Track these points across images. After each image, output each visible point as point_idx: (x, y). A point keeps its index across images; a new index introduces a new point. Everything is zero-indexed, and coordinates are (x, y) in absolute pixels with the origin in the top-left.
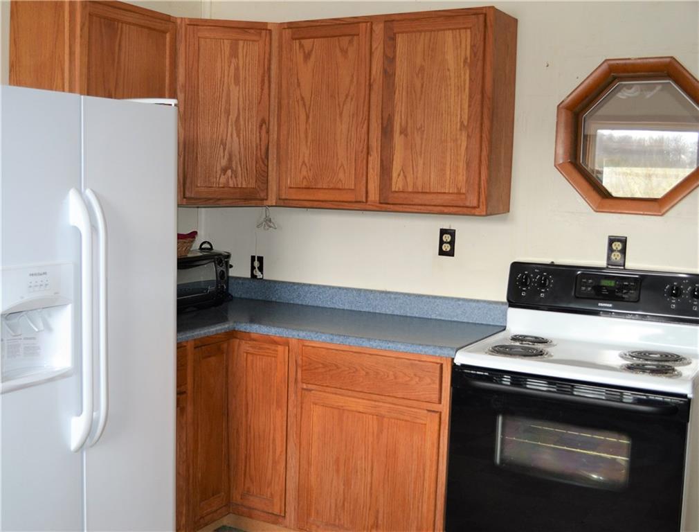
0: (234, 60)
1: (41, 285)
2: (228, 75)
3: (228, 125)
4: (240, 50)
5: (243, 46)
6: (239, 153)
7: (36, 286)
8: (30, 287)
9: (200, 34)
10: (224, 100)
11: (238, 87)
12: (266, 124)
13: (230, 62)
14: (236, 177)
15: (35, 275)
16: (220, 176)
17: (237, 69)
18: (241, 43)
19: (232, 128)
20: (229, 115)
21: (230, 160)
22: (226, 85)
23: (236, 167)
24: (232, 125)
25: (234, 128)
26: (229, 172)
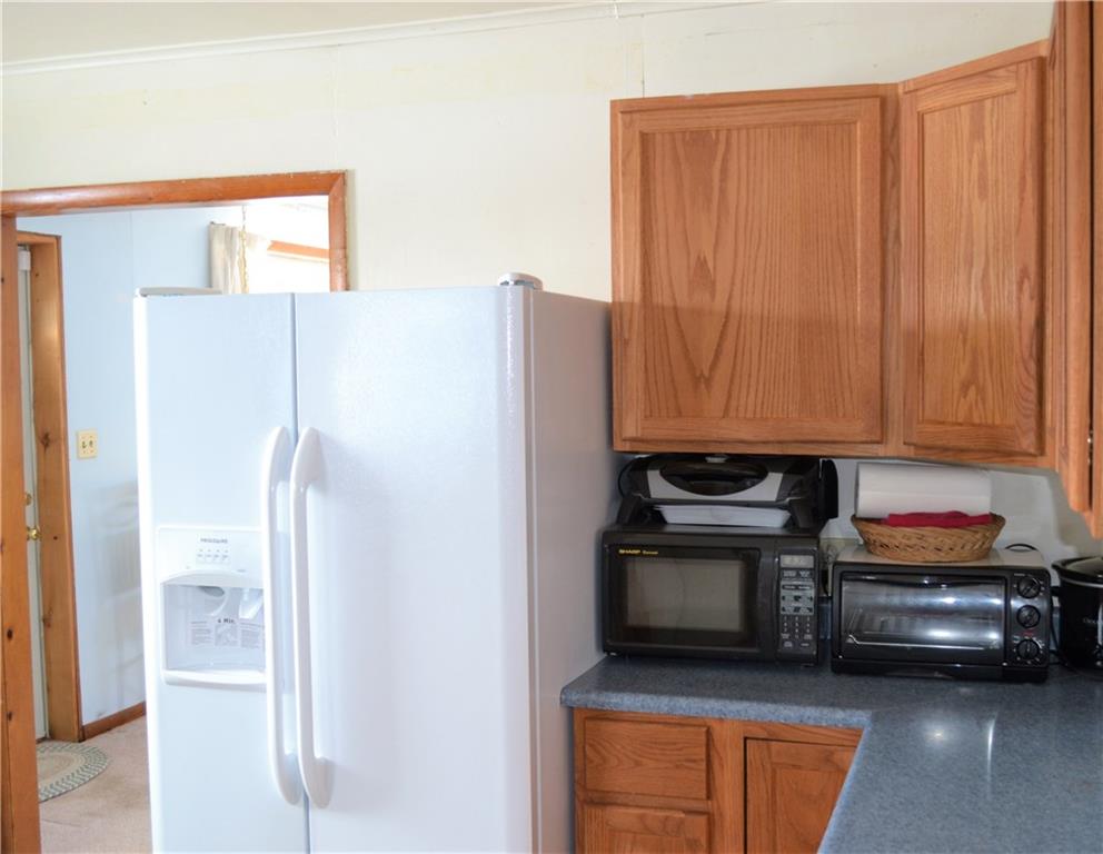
0: (977, 146)
1: (217, 556)
2: (969, 180)
3: (970, 289)
4: (987, 119)
5: (992, 110)
6: (990, 347)
7: (209, 556)
8: (200, 556)
9: (921, 107)
10: (963, 235)
11: (984, 204)
12: (1029, 278)
13: (971, 152)
14: (984, 403)
15: (210, 541)
16: (958, 402)
17: (983, 164)
18: (988, 103)
19: (977, 295)
20: (971, 266)
21: (974, 365)
22: (965, 204)
23: (985, 380)
24: (976, 289)
25: (980, 295)
26: (972, 392)
